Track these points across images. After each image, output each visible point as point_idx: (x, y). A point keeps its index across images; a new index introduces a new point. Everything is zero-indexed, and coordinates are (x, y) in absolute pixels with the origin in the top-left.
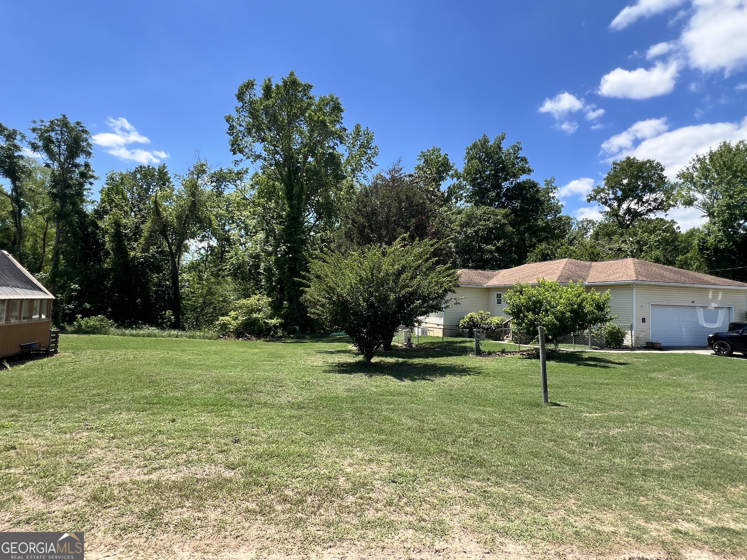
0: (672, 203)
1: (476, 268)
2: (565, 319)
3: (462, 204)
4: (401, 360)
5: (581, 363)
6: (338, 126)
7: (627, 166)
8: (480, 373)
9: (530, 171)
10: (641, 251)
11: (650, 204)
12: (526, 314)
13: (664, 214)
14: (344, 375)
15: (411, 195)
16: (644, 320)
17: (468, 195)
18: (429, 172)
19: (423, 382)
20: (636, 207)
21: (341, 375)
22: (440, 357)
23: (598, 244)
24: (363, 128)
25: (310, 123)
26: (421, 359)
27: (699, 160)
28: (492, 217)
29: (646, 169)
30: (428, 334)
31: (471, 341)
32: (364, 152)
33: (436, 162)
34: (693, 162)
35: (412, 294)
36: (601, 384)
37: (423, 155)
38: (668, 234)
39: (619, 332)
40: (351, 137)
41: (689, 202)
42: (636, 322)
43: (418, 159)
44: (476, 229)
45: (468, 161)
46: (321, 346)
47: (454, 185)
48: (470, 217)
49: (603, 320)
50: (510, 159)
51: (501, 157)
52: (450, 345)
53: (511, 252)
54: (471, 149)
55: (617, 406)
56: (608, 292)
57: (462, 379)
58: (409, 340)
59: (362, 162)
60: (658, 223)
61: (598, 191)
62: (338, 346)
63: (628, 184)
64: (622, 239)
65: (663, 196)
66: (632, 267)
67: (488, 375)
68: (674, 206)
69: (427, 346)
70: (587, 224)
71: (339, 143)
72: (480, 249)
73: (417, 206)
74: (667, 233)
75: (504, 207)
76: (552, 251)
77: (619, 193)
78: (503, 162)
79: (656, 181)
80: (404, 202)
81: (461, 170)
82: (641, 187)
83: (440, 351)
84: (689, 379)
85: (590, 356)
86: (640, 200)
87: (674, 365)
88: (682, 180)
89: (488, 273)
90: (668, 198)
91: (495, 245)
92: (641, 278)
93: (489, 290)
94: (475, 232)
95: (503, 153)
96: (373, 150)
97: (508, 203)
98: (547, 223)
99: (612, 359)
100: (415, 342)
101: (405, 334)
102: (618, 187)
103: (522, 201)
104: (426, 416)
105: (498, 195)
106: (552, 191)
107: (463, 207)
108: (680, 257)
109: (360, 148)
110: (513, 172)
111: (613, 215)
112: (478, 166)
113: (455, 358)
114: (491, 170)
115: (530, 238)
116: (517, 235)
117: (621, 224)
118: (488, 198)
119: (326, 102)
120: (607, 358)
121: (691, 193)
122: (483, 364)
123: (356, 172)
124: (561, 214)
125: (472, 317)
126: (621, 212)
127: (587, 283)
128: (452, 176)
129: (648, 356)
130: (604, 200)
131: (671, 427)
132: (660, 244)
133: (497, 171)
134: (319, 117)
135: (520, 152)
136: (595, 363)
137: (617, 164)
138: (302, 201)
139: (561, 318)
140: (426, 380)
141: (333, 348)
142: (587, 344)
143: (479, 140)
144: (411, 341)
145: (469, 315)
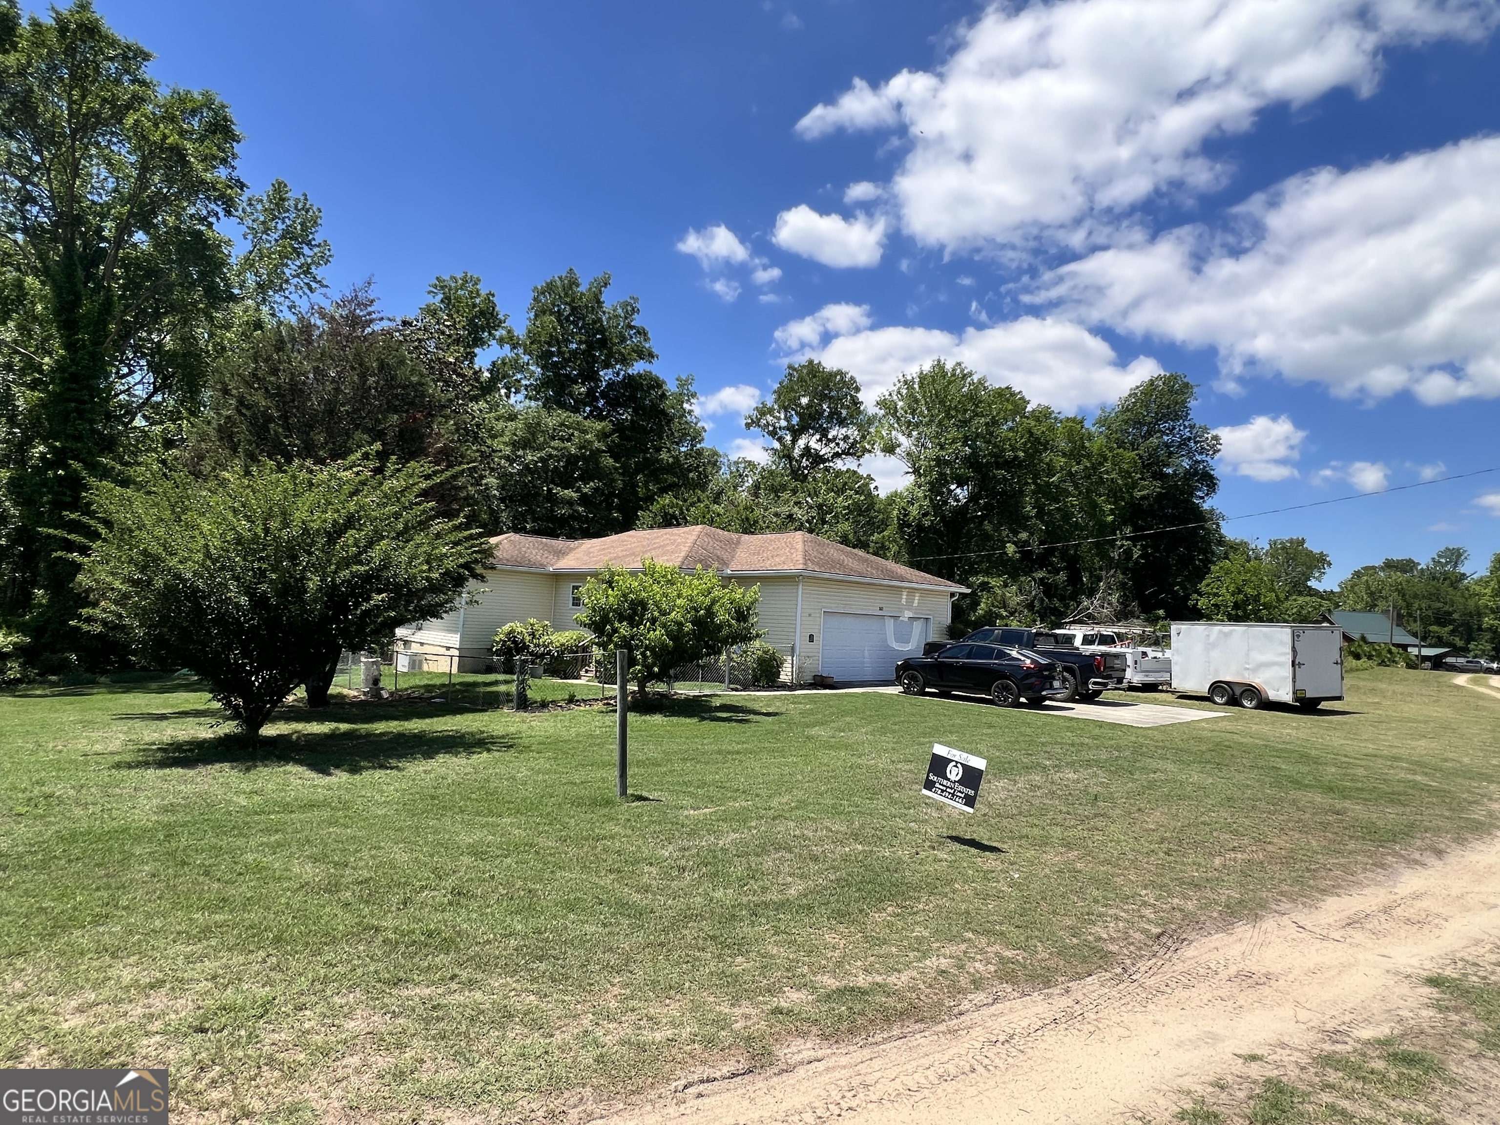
0: (868, 447)
1: (537, 532)
2: (684, 636)
3: (518, 401)
4: (344, 727)
5: (706, 715)
6: (222, 173)
7: (808, 374)
8: (511, 746)
9: (651, 355)
10: (824, 522)
11: (838, 444)
12: (617, 625)
13: (856, 463)
14: (167, 771)
15: (392, 362)
16: (811, 638)
17: (532, 385)
18: (448, 323)
19: (378, 774)
20: (817, 446)
21: (160, 772)
22: (438, 716)
23: (757, 505)
24: (293, 195)
25: (140, 148)
26: (395, 723)
27: (906, 382)
28: (576, 433)
29: (835, 384)
30: (425, 668)
31: (506, 682)
32: (295, 249)
33: (468, 305)
34: (898, 385)
35: (367, 578)
36: (729, 753)
37: (441, 285)
38: (862, 498)
39: (773, 658)
40: (259, 207)
41: (890, 449)
42: (800, 642)
43: (430, 292)
44: (543, 454)
45: (536, 316)
46: (137, 701)
47: (503, 360)
48: (533, 428)
49: (745, 637)
50: (616, 327)
51: (600, 320)
52: (466, 691)
53: (610, 507)
54: (543, 293)
55: (744, 792)
56: (755, 588)
57: (470, 761)
58: (376, 681)
59: (286, 270)
60: (849, 478)
61: (763, 411)
62: (187, 701)
63: (809, 406)
64: (794, 499)
65: (856, 433)
66: (800, 546)
67: (528, 748)
68: (870, 452)
69: (416, 694)
70: (745, 468)
71: (221, 214)
72: (551, 497)
73: (404, 387)
74: (861, 495)
75: (600, 418)
76: (681, 509)
77: (795, 420)
78: (602, 330)
79: (848, 407)
80: (374, 375)
81: (520, 332)
82: (826, 414)
83: (441, 703)
84: (861, 734)
85: (724, 702)
86: (824, 433)
87: (846, 713)
88: (882, 412)
89: (560, 543)
90: (864, 437)
91: (578, 490)
92: (811, 566)
93: (558, 577)
94: (541, 459)
95: (604, 313)
96: (316, 250)
97: (609, 411)
98: (676, 458)
99: (757, 706)
100: (388, 685)
101: (367, 669)
102: (793, 409)
103: (635, 411)
104: (357, 851)
105: (591, 392)
106: (688, 400)
107: (519, 407)
108: (875, 537)
109: (283, 237)
110: (620, 353)
111: (784, 456)
112: (555, 329)
113: (470, 716)
114: (580, 342)
115: (646, 484)
116: (623, 474)
117: (797, 474)
118: (571, 395)
119: (189, 105)
120: (750, 705)
121: (893, 433)
122: (525, 727)
123: (271, 293)
124: (702, 445)
125: (512, 631)
126: (797, 452)
127: (729, 572)
128: (501, 341)
129: (811, 699)
130: (771, 428)
131: (814, 820)
132: (851, 512)
133: (591, 346)
134: (165, 137)
135: (635, 316)
136: (729, 715)
137: (794, 369)
138: (107, 337)
139: (676, 635)
140: (387, 768)
141: (172, 706)
142: (722, 682)
143: (560, 278)
144: (381, 685)
145: (506, 628)
